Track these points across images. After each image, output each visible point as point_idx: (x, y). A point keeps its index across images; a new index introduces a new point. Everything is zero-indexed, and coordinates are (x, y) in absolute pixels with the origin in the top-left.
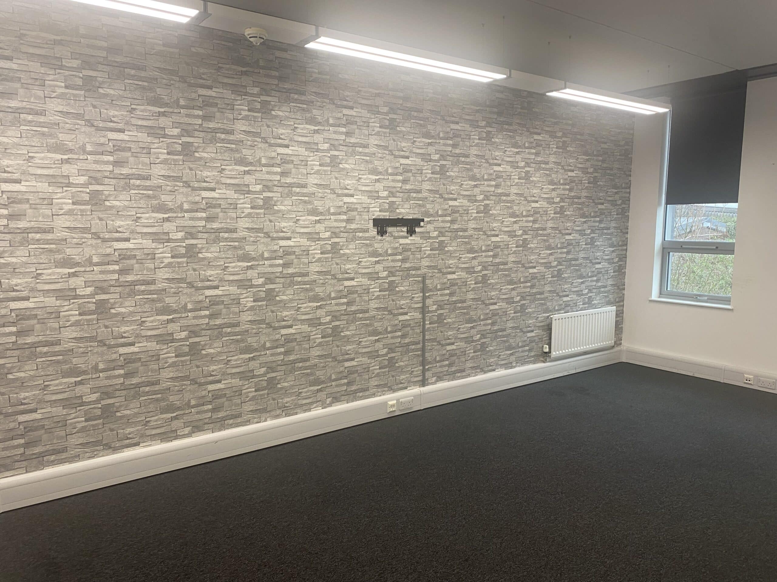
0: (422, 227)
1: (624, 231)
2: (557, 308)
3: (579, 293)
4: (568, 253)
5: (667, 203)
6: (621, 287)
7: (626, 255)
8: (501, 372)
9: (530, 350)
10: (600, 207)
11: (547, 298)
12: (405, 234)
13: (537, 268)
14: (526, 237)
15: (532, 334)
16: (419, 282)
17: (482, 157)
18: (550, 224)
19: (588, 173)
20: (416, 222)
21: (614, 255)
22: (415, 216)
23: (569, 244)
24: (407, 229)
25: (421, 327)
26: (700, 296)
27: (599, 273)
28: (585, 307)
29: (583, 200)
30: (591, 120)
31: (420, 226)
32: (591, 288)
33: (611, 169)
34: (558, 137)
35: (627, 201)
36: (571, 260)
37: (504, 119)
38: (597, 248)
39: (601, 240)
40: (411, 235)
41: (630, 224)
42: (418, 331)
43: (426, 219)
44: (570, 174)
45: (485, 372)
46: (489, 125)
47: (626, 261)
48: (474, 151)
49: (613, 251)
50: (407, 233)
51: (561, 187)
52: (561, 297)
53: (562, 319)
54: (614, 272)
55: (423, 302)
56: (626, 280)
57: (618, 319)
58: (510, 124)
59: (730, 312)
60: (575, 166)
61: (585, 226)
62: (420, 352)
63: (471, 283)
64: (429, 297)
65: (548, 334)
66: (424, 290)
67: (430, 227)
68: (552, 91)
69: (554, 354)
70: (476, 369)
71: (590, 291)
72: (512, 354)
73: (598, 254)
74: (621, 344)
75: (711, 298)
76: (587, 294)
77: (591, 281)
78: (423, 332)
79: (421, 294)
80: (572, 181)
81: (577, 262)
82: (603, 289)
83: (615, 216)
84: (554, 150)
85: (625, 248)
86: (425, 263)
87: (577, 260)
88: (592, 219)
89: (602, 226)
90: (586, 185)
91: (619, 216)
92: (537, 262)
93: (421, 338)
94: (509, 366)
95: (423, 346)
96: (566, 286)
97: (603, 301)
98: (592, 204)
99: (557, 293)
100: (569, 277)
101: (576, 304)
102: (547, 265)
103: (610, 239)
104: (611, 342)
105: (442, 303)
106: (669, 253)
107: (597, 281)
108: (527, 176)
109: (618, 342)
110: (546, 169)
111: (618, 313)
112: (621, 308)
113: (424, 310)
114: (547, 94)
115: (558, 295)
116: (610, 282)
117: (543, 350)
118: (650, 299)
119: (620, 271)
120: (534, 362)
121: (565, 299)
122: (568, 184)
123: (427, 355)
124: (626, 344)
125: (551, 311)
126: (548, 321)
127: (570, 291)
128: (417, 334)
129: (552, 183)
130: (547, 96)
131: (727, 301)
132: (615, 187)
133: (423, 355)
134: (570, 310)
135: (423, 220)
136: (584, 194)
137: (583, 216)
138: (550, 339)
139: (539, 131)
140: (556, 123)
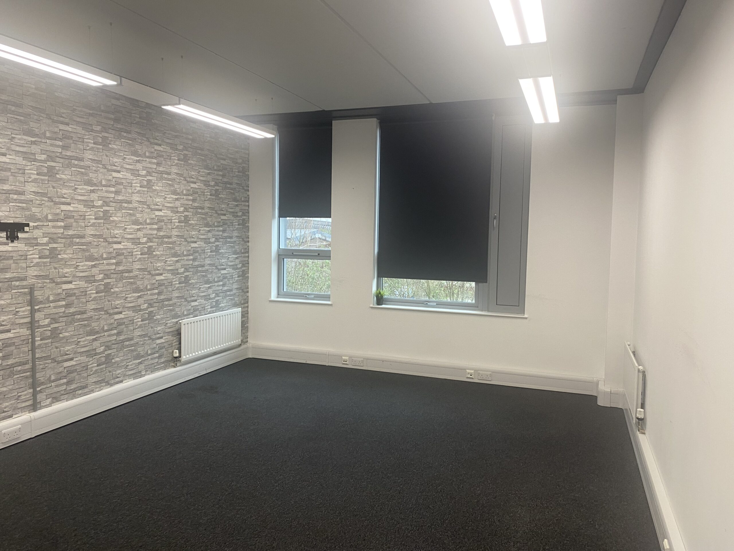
0: (27, 232)
1: (245, 240)
2: (185, 313)
3: (207, 298)
4: (194, 260)
5: (280, 216)
6: (245, 290)
7: (248, 261)
8: (130, 383)
9: (160, 357)
10: (223, 217)
11: (175, 304)
12: (5, 240)
13: (164, 275)
14: (151, 244)
15: (162, 341)
16: (25, 293)
17: (99, 162)
18: (175, 232)
19: (209, 185)
20: (20, 227)
21: (237, 261)
22: (17, 221)
23: (195, 252)
24: (7, 235)
25: (30, 345)
26: (308, 294)
27: (225, 278)
28: (213, 311)
29: (207, 210)
30: (210, 137)
31: (23, 231)
32: (218, 292)
33: (231, 184)
34: (179, 150)
35: (246, 213)
36: (198, 266)
37: (123, 127)
38: (221, 255)
39: (225, 248)
40: (12, 241)
41: (250, 234)
42: (26, 349)
43: (31, 224)
44: (193, 185)
45: (112, 385)
46: (105, 130)
47: (248, 267)
48: (89, 155)
49: (237, 258)
50: (7, 239)
51: (185, 197)
52: (189, 302)
53: (191, 323)
54: (238, 277)
55: (31, 317)
56: (249, 284)
57: (244, 319)
58: (129, 132)
59: (330, 307)
60: (197, 179)
61: (210, 235)
62: (28, 373)
63: (92, 292)
64: (39, 310)
65: (178, 339)
66: (31, 303)
67: (37, 233)
68: (167, 105)
69: (184, 358)
70: (101, 383)
71: (217, 295)
72: (140, 363)
73: (223, 261)
74: (247, 342)
75: (316, 296)
76: (214, 298)
77: (218, 286)
78: (33, 350)
79: (29, 308)
80: (195, 193)
81: (204, 269)
82: (229, 293)
83: (237, 226)
84: (176, 161)
85: (247, 255)
86: (33, 272)
87: (203, 266)
88: (216, 229)
89: (226, 235)
90: (209, 197)
91: (240, 226)
92: (164, 269)
93: (30, 357)
94: (137, 375)
95: (33, 366)
96: (194, 292)
97: (230, 303)
98: (215, 215)
99: (185, 299)
100: (197, 283)
101: (204, 308)
102: (175, 272)
103: (233, 247)
104: (238, 341)
105: (57, 316)
106: (283, 259)
107: (223, 285)
108: (149, 185)
109: (244, 341)
110: (169, 180)
111: (244, 313)
112: (246, 309)
113: (32, 325)
114: (163, 107)
115: (186, 300)
116: (235, 286)
117: (173, 355)
118: (270, 299)
119: (244, 275)
120: (165, 368)
121: (193, 304)
122: (191, 195)
123: (38, 375)
124: (252, 342)
125: (179, 316)
126: (177, 327)
127: (198, 296)
128: (24, 352)
129: (174, 193)
130: (162, 108)
131: (328, 297)
132: (235, 200)
133: (33, 376)
134: (199, 314)
135: (28, 225)
136: (207, 204)
137: (207, 225)
138: (180, 343)
139: (160, 142)
140: (176, 137)
